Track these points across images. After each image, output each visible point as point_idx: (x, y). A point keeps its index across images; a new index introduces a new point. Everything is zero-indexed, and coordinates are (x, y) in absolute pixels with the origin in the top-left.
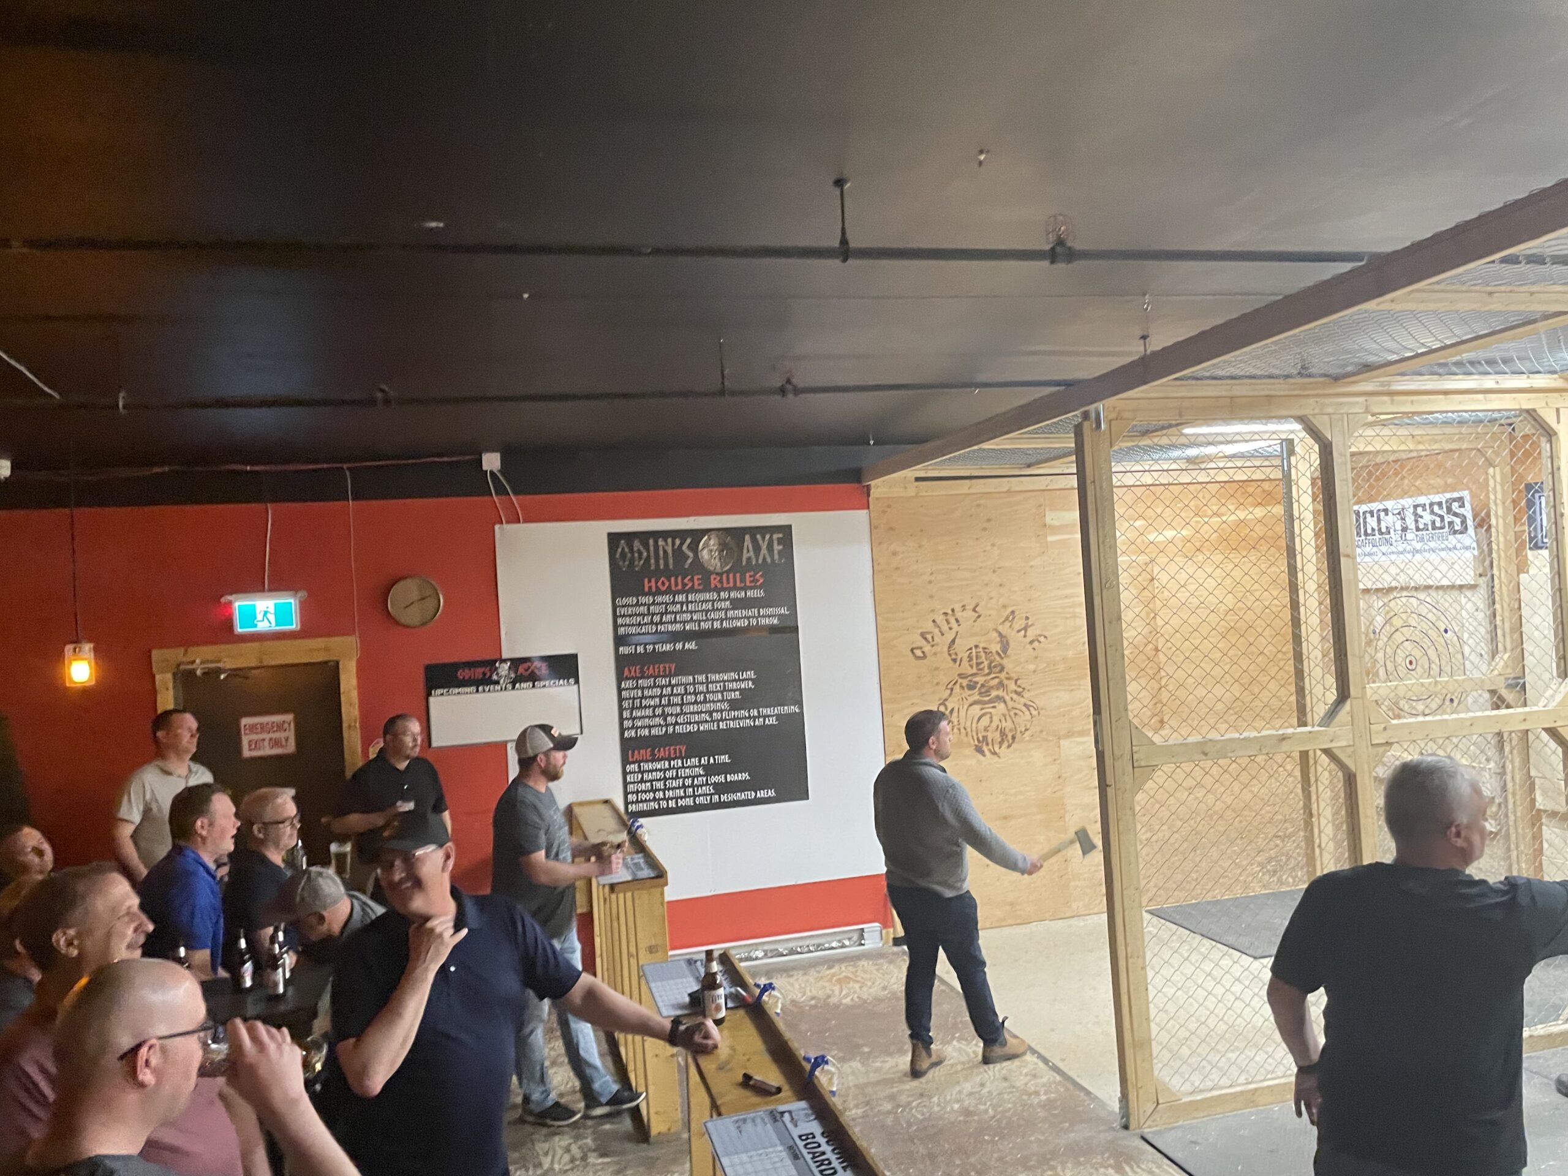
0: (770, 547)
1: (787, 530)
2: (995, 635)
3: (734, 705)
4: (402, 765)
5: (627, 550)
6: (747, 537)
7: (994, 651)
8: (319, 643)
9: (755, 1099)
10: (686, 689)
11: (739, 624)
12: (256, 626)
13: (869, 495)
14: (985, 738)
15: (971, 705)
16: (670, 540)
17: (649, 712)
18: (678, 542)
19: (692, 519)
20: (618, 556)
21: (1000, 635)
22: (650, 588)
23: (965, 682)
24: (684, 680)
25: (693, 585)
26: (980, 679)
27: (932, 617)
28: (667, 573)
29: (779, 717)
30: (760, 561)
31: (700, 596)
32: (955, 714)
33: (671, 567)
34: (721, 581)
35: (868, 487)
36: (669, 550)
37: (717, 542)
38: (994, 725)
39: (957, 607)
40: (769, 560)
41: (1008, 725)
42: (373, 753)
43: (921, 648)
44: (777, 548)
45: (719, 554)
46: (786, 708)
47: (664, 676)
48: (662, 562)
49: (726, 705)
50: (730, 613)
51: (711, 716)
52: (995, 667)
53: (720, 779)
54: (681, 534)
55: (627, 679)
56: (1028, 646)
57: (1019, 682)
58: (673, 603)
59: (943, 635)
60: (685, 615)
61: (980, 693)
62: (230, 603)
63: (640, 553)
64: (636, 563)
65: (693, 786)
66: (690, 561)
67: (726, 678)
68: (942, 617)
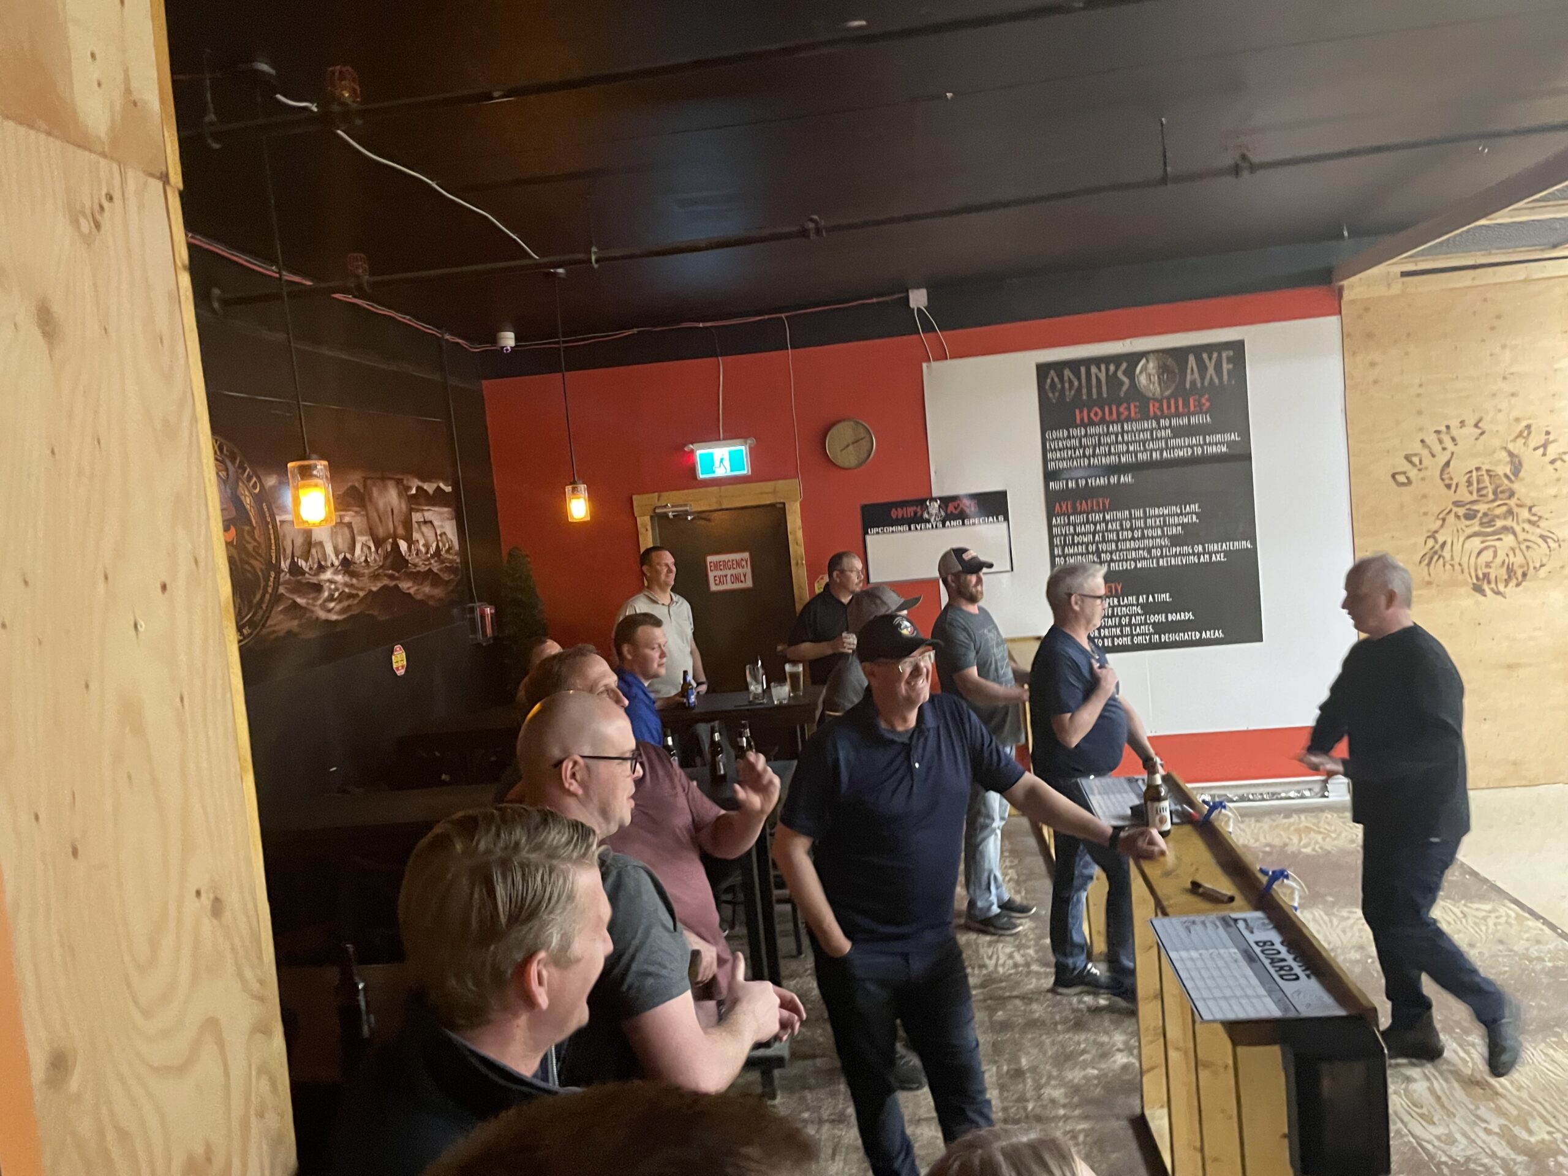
0: (1218, 368)
1: (1238, 348)
2: (1504, 454)
3: (1175, 541)
4: (846, 599)
5: (1056, 380)
6: (1192, 359)
7: (1501, 473)
8: (768, 486)
9: (1206, 905)
10: (1121, 525)
11: (1181, 454)
12: (714, 472)
13: (1340, 296)
14: (1486, 576)
15: (1469, 537)
16: (1103, 367)
17: (1082, 549)
18: (1112, 368)
19: (1128, 341)
20: (1047, 387)
21: (1511, 454)
22: (1082, 420)
23: (1461, 511)
24: (1119, 515)
25: (1130, 413)
26: (1482, 508)
27: (1421, 436)
28: (1101, 403)
29: (1227, 553)
30: (1206, 383)
31: (1136, 426)
32: (1448, 547)
33: (1105, 395)
34: (1161, 408)
35: (1341, 290)
36: (1103, 376)
37: (1156, 364)
38: (1499, 560)
39: (1454, 424)
40: (1216, 381)
41: (1517, 560)
42: (819, 589)
43: (1404, 473)
44: (1226, 367)
45: (1159, 377)
46: (1236, 543)
47: (1099, 512)
48: (1094, 391)
49: (1167, 542)
50: (1173, 442)
51: (1149, 552)
52: (1502, 492)
53: (1161, 618)
54: (1117, 359)
55: (1058, 515)
56: (1550, 467)
57: (1534, 510)
58: (1108, 434)
59: (1433, 456)
60: (1120, 446)
61: (1481, 524)
62: (692, 452)
63: (1071, 383)
64: (1067, 393)
65: (1130, 625)
66: (1125, 388)
67: (1166, 512)
68: (1434, 437)
